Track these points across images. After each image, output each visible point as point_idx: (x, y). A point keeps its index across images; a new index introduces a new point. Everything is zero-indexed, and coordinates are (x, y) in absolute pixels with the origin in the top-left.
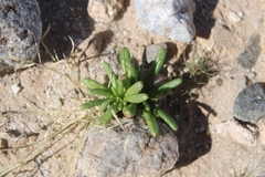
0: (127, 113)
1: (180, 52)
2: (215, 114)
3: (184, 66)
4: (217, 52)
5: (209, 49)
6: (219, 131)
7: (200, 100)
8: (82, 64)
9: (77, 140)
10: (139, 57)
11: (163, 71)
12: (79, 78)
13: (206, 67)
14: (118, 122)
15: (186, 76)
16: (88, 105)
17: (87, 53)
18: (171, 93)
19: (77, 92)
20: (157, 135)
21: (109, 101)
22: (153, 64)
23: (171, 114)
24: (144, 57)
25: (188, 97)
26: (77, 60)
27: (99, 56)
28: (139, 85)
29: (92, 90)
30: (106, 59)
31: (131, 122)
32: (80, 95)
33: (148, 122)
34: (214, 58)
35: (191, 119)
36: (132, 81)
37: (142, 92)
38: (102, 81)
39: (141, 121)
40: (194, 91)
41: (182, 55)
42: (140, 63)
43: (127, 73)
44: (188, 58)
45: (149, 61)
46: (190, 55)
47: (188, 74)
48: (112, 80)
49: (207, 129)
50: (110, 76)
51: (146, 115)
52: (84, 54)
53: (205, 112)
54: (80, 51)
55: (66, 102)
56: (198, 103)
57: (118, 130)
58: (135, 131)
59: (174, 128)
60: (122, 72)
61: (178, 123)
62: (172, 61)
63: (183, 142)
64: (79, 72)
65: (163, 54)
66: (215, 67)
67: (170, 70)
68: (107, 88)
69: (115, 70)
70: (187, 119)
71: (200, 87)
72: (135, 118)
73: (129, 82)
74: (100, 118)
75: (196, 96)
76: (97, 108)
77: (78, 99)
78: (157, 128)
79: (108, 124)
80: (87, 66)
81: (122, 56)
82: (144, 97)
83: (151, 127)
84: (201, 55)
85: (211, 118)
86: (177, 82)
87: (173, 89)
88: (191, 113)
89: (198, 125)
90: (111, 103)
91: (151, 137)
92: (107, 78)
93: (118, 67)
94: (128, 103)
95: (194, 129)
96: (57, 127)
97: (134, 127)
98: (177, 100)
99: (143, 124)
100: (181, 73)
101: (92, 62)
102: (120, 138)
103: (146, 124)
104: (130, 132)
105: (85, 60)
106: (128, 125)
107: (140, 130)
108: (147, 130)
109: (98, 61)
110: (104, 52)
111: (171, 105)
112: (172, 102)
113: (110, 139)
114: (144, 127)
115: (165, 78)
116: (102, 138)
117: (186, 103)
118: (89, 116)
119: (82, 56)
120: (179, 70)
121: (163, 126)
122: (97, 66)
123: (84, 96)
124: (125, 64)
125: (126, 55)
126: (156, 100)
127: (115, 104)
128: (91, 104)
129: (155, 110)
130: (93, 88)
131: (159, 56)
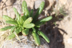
2: (67, 34)
3: (53, 11)
4: (68, 5)
5: (64, 3)
7: (60, 27)
8: (4, 9)
11: (43, 13)
13: (63, 12)
15: (54, 16)
17: (7, 4)
18: (46, 24)
19: (1, 22)
24: (34, 6)
25: (54, 25)
27: (12, 5)
31: (26, 38)
32: (2, 24)
35: (56, 36)
38: (13, 17)
39: (31, 37)
40: (57, 23)
41: (52, 6)
44: (54, 7)
45: (36, 8)
46: (56, 6)
50: (17, 15)
52: (5, 4)
53: (62, 32)
54: (3, 2)
56: (59, 29)
58: (28, 42)
63: (52, 47)
64: (3, 13)
66: (67, 12)
67: (46, 12)
69: (19, 12)
70: (53, 36)
71: (60, 21)
72: (28, 36)
75: (58, 25)
76: (10, 30)
80: (6, 10)
81: (23, 5)
85: (65, 36)
87: (47, 22)
88: (56, 33)
91: (36, 45)
92: (15, 16)
93: (21, 10)
95: (57, 40)
97: (27, 40)
98: (49, 27)
99: (32, 39)
100: (51, 14)
101: (9, 8)
102: (19, 46)
103: (34, 39)
104: (25, 43)
105: (6, 7)
106: (24, 39)
107: (31, 42)
108: (34, 42)
109: (12, 8)
110: (15, 4)
111: (46, 29)
112: (47, 28)
113: (15, 47)
114: (32, 40)
115: (44, 16)
116: (10, 46)
117: (53, 29)
118: (5, 34)
119: (4, 5)
120: (50, 12)
121: (42, 40)
122: (11, 10)
123: (4, 24)
124: (24, 9)
125: (25, 4)
126: (39, 27)
127: (18, 28)
128: (6, 28)
129: (38, 32)
130: (8, 20)
131: (41, 5)
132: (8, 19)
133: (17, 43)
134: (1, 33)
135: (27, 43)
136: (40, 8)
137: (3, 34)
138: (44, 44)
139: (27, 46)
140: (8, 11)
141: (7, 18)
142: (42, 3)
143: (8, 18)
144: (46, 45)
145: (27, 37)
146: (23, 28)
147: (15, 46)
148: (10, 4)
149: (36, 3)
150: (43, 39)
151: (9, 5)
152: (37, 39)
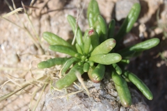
1: (151, 11)
8: (44, 17)
11: (135, 31)
12: (40, 32)
14: (82, 86)
17: (51, 5)
19: (36, 48)
24: (114, 13)
26: (38, 12)
27: (62, 9)
29: (54, 46)
30: (72, 13)
31: (98, 86)
32: (40, 52)
33: (118, 88)
38: (65, 36)
39: (109, 85)
41: (154, 16)
43: (95, 29)
44: (160, 17)
46: (163, 14)
52: (46, 6)
57: (83, 96)
62: (144, 20)
64: (40, 26)
67: (142, 29)
68: (70, 46)
70: (157, 84)
72: (102, 82)
76: (58, 67)
77: (37, 56)
78: (129, 95)
79: (71, 87)
80: (49, 19)
82: (117, 58)
86: (153, 43)
91: (120, 105)
92: (71, 34)
93: (83, 23)
96: (12, 86)
97: (101, 92)
98: (146, 62)
99: (112, 90)
100: (153, 34)
101: (55, 15)
102: (83, 106)
103: (115, 90)
104: (96, 99)
105: (48, 12)
106: (94, 90)
107: (108, 96)
108: (116, 97)
109: (61, 15)
110: (69, 6)
111: (139, 68)
112: (142, 64)
113: (72, 107)
114: (112, 93)
115: (137, 38)
116: (62, 104)
117: (158, 68)
118: (48, 76)
119: (44, 8)
120: (150, 30)
121: (134, 93)
122: (60, 21)
123: (44, 52)
124: (92, 19)
125: (94, 9)
126: (128, 61)
127: (79, 64)
128: (51, 62)
129: (126, 74)
130: (55, 44)
131: (132, 11)
132: (55, 41)
133: (78, 99)
134: (37, 74)
135: (99, 98)
136: (130, 17)
137: (41, 76)
138: (140, 103)
139: (101, 105)
140: (53, 24)
141: (54, 38)
142: (134, 7)
143: (56, 39)
144: (144, 106)
145: (99, 84)
146: (92, 64)
147: (73, 105)
148: (59, 7)
149: (118, 6)
150: (135, 91)
151: (55, 8)
152: (125, 91)
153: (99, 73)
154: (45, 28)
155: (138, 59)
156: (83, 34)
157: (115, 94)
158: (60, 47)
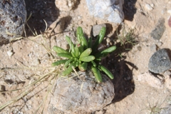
0: (82, 68)
1: (114, 30)
2: (137, 69)
3: (117, 39)
4: (138, 29)
5: (133, 28)
6: (139, 79)
7: (127, 60)
8: (52, 37)
9: (50, 86)
10: (89, 33)
11: (104, 42)
12: (50, 46)
13: (131, 39)
14: (76, 74)
15: (118, 45)
16: (56, 64)
17: (56, 30)
18: (109, 56)
19: (49, 55)
20: (101, 82)
21: (70, 61)
22: (98, 37)
23: (109, 69)
24: (92, 32)
25: (120, 58)
26: (49, 35)
27: (62, 32)
28: (89, 51)
29: (59, 54)
30: (68, 34)
31: (84, 74)
32: (51, 57)
33: (95, 74)
34: (136, 33)
35: (122, 72)
36: (85, 48)
37: (91, 54)
38: (65, 48)
39: (90, 73)
40: (123, 54)
41: (115, 32)
42: (89, 37)
43: (81, 43)
44: (119, 33)
45: (95, 36)
46: (121, 31)
47: (120, 43)
48: (72, 47)
49: (132, 78)
50: (70, 45)
51: (93, 69)
52: (53, 31)
53: (130, 67)
54: (51, 29)
55: (42, 62)
56: (126, 62)
57: (76, 79)
58: (86, 79)
59: (111, 77)
60: (78, 43)
61: (114, 75)
62: (109, 36)
63: (117, 86)
64: (50, 42)
65: (104, 30)
66: (136, 39)
67: (108, 41)
68: (68, 53)
69: (73, 41)
70: (119, 72)
71: (127, 51)
72: (87, 71)
73: (83, 49)
74: (64, 72)
75: (125, 57)
76: (62, 65)
77: (50, 59)
79: (70, 75)
80: (55, 38)
81: (78, 32)
82: (93, 58)
83: (97, 77)
84: (128, 31)
85: (134, 71)
87: (110, 53)
88: (122, 68)
89: (126, 76)
90: (71, 62)
91: (97, 83)
92: (68, 46)
93: (75, 39)
94: (82, 62)
95: (123, 78)
96: (37, 77)
97: (86, 77)
98: (113, 60)
99: (92, 75)
100: (115, 43)
101: (58, 36)
102: (77, 84)
103: (94, 75)
104: (84, 80)
105: (54, 35)
106: (82, 76)
107: (90, 79)
108: (94, 79)
109: (62, 36)
110: (66, 30)
111: (109, 63)
112: (110, 61)
113: (71, 85)
114: (92, 77)
115: (105, 46)
116: (66, 84)
117: (119, 62)
118: (57, 70)
121: (104, 77)
122: (62, 39)
125: (80, 31)
126: (100, 60)
127: (74, 62)
129: (99, 66)
131: (101, 32)
132: (60, 51)
133: (74, 81)
134: (51, 70)
136: (100, 35)
138: (107, 82)
139: (86, 83)
140: (58, 41)
141: (59, 49)
144: (110, 83)
146: (80, 62)
148: (60, 31)
149: (94, 29)
150: (105, 75)
151: (58, 32)
152: (98, 75)
153: (84, 66)
154: (53, 44)
155: (107, 58)
156: (75, 46)
157: (94, 77)
158: (62, 54)
